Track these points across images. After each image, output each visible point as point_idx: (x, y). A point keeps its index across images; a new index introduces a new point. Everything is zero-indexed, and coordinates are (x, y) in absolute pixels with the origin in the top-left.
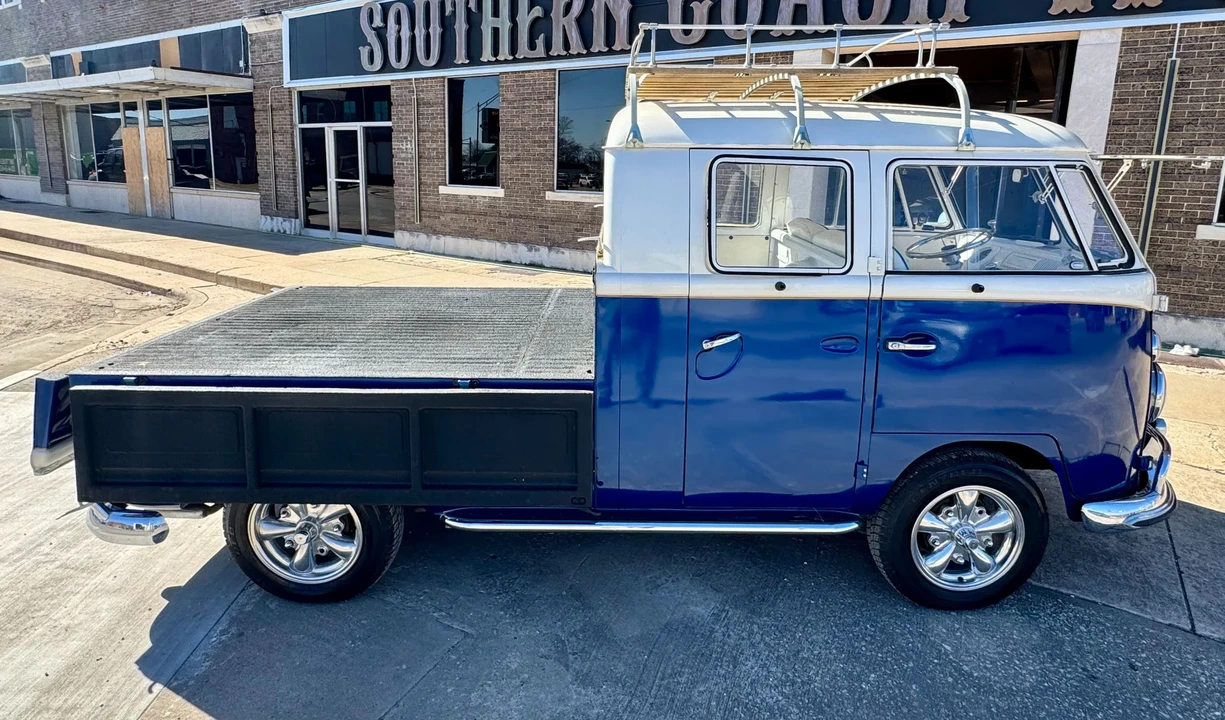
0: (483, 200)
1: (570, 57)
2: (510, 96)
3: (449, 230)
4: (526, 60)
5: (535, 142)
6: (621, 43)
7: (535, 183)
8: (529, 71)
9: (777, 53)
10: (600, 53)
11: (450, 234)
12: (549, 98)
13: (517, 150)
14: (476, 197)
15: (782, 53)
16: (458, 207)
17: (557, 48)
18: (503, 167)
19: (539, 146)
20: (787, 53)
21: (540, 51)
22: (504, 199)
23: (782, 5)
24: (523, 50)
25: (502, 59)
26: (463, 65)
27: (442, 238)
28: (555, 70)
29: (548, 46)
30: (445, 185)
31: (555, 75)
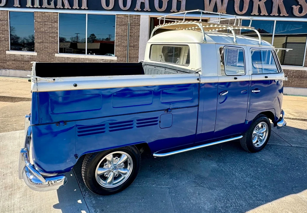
0: (27, 56)
1: (64, 9)
2: (39, 20)
3: (11, 67)
4: (46, 8)
5: (50, 37)
6: (84, 7)
7: (50, 51)
8: (47, 12)
9: (136, 15)
10: (76, 9)
11: (11, 69)
12: (56, 22)
13: (42, 39)
14: (24, 55)
15: (137, 15)
16: (15, 59)
17: (59, 5)
18: (36, 45)
19: (52, 38)
20: (138, 15)
21: (52, 5)
22: (37, 56)
23: (138, 2)
24: (45, 4)
25: (36, 7)
26: (17, 7)
27: (8, 71)
28: (58, 13)
29: (56, 4)
30: (9, 50)
31: (58, 14)
